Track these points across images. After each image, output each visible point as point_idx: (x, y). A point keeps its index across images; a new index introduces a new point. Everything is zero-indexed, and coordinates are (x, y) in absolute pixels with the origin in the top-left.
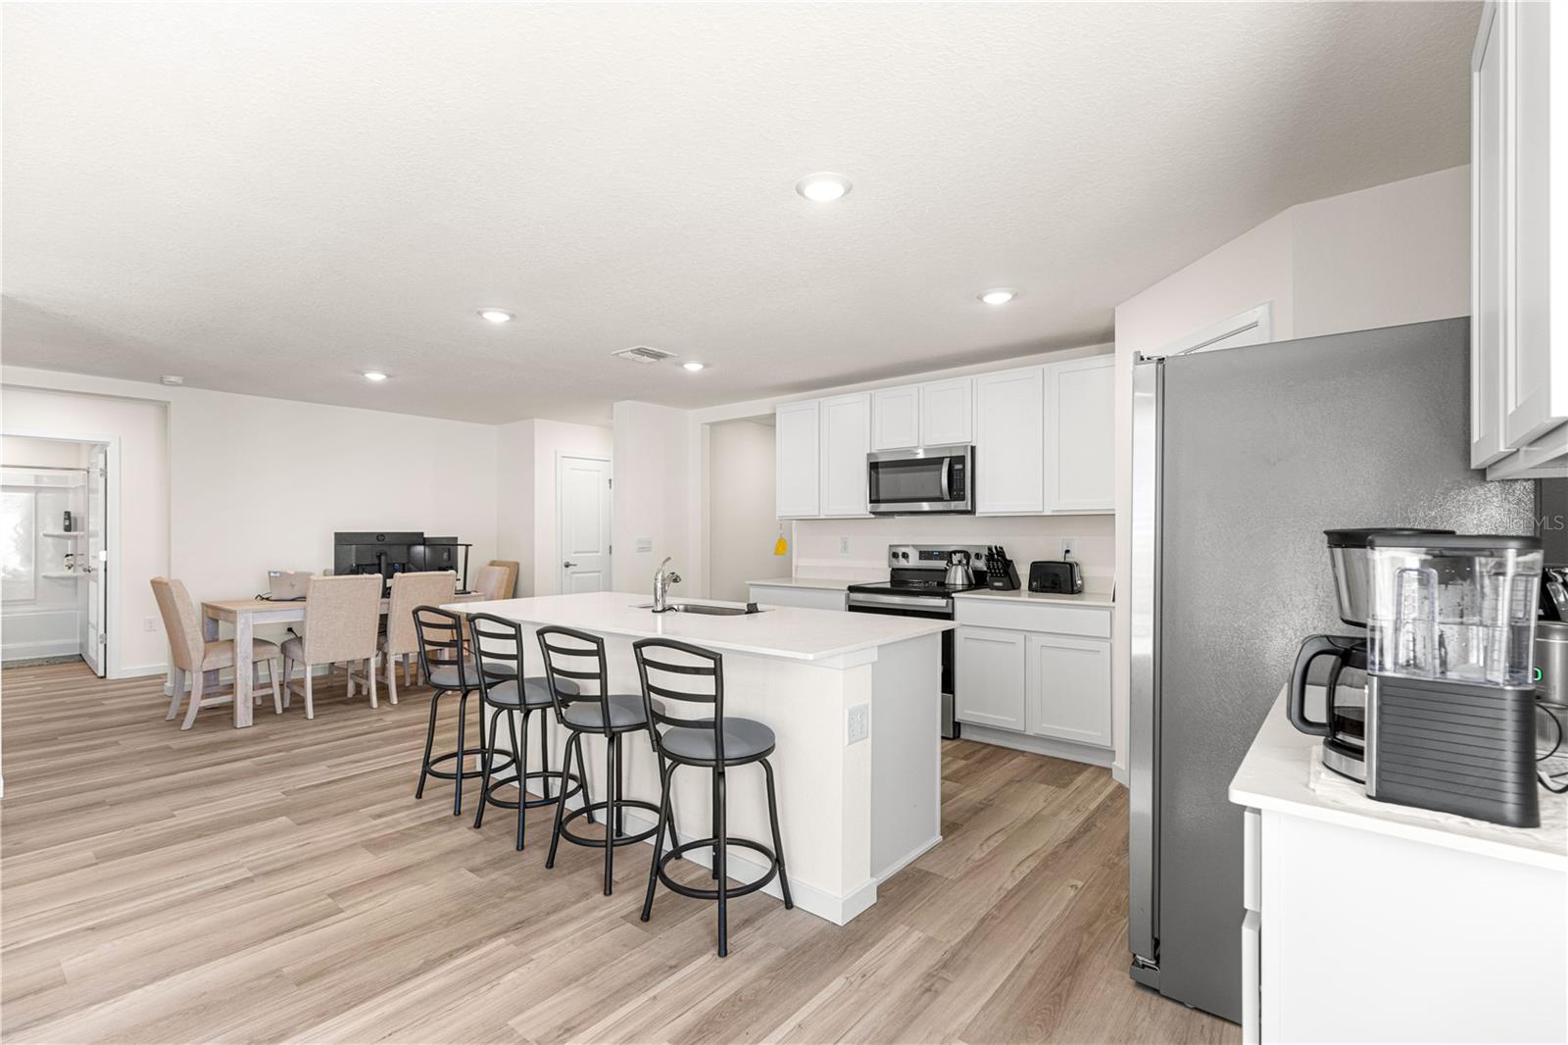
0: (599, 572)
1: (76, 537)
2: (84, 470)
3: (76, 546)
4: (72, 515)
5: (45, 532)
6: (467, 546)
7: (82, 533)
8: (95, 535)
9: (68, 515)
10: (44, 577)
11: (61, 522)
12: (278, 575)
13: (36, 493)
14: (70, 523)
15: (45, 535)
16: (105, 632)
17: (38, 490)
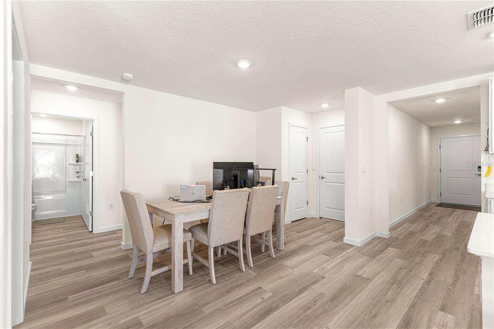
0: (303, 182)
1: (80, 165)
2: (83, 136)
3: (80, 168)
4: (79, 156)
5: (69, 163)
6: (274, 170)
7: (83, 163)
8: (88, 164)
9: (77, 155)
10: (69, 181)
11: (75, 159)
12: (186, 187)
13: (66, 147)
14: (78, 159)
15: (69, 164)
16: (92, 210)
17: (66, 145)
